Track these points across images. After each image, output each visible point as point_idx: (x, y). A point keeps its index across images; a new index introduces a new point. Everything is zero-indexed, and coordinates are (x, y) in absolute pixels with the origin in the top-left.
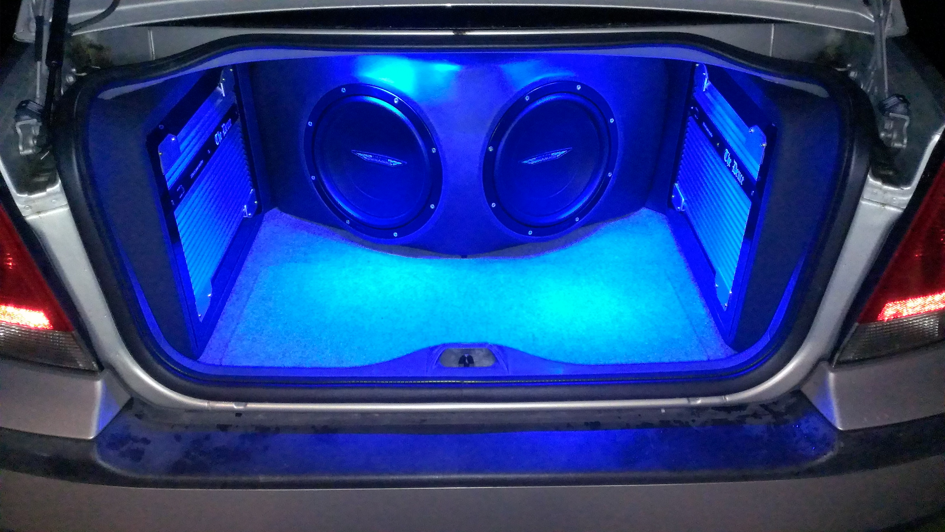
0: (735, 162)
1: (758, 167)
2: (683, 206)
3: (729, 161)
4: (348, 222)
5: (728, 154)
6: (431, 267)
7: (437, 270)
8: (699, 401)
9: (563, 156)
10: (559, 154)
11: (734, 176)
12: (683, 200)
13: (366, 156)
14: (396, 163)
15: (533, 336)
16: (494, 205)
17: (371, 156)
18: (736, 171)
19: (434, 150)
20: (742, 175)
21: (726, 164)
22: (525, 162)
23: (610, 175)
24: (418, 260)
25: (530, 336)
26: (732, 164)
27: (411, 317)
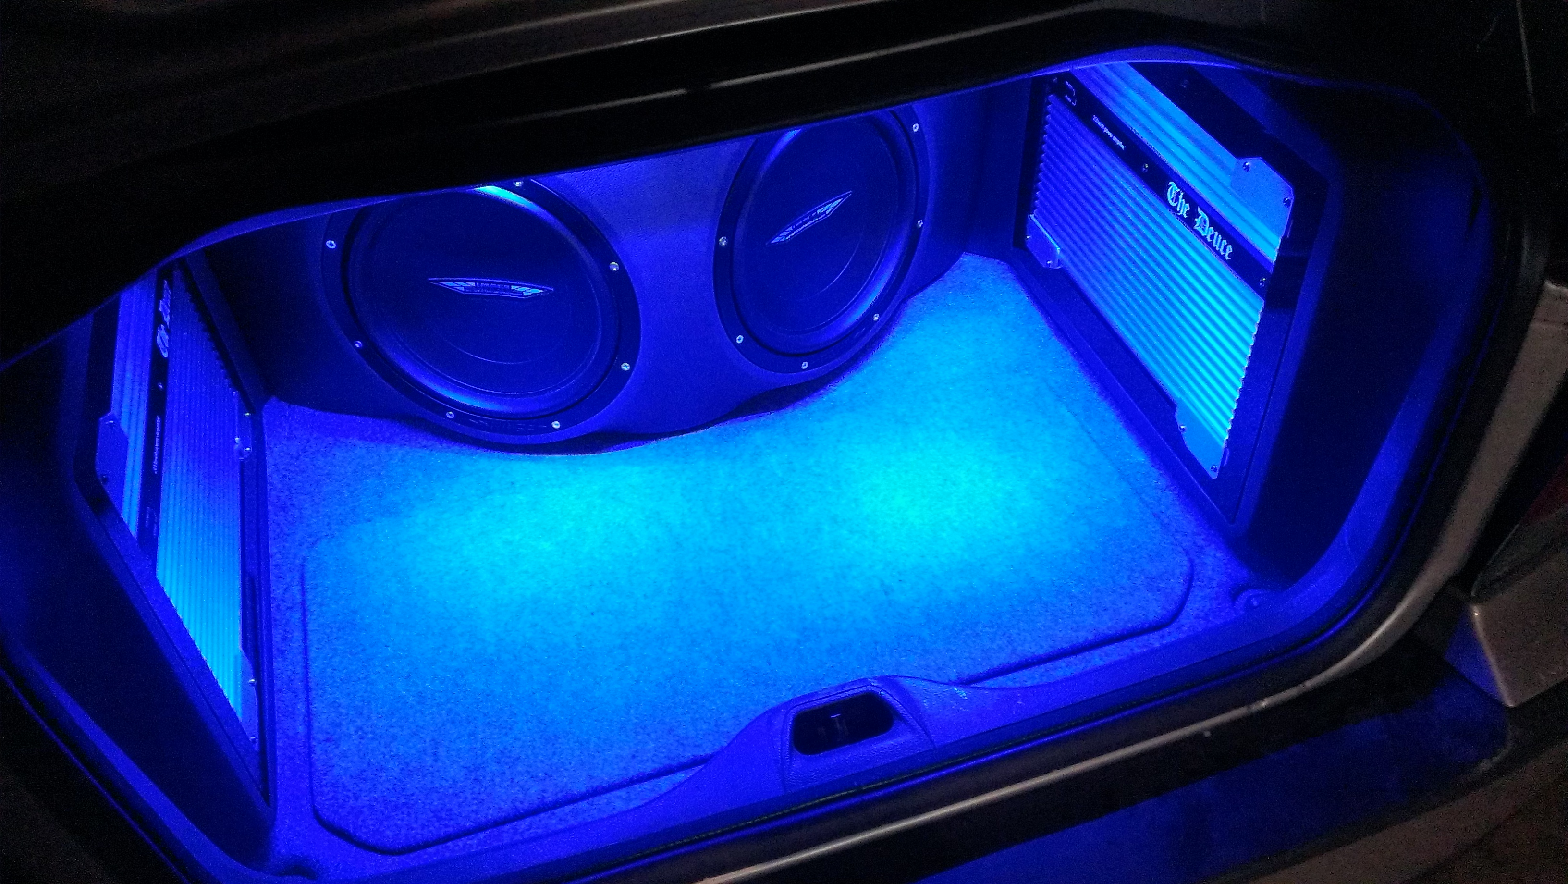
0: (1200, 211)
1: (1277, 242)
2: (1059, 260)
3: (1184, 208)
4: (450, 415)
5: (1178, 194)
6: (637, 469)
7: (651, 472)
8: (1264, 704)
9: (837, 211)
10: (829, 208)
11: (1204, 239)
12: (1058, 249)
13: (460, 286)
14: (528, 291)
15: (882, 584)
16: (740, 339)
17: (473, 284)
18: (1208, 231)
19: (614, 266)
20: (1225, 242)
21: (1174, 210)
22: (777, 240)
23: (920, 224)
24: (604, 455)
25: (876, 585)
26: (1193, 214)
27: (645, 596)
